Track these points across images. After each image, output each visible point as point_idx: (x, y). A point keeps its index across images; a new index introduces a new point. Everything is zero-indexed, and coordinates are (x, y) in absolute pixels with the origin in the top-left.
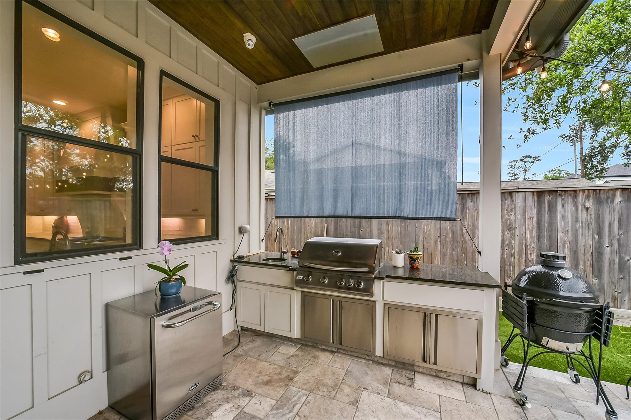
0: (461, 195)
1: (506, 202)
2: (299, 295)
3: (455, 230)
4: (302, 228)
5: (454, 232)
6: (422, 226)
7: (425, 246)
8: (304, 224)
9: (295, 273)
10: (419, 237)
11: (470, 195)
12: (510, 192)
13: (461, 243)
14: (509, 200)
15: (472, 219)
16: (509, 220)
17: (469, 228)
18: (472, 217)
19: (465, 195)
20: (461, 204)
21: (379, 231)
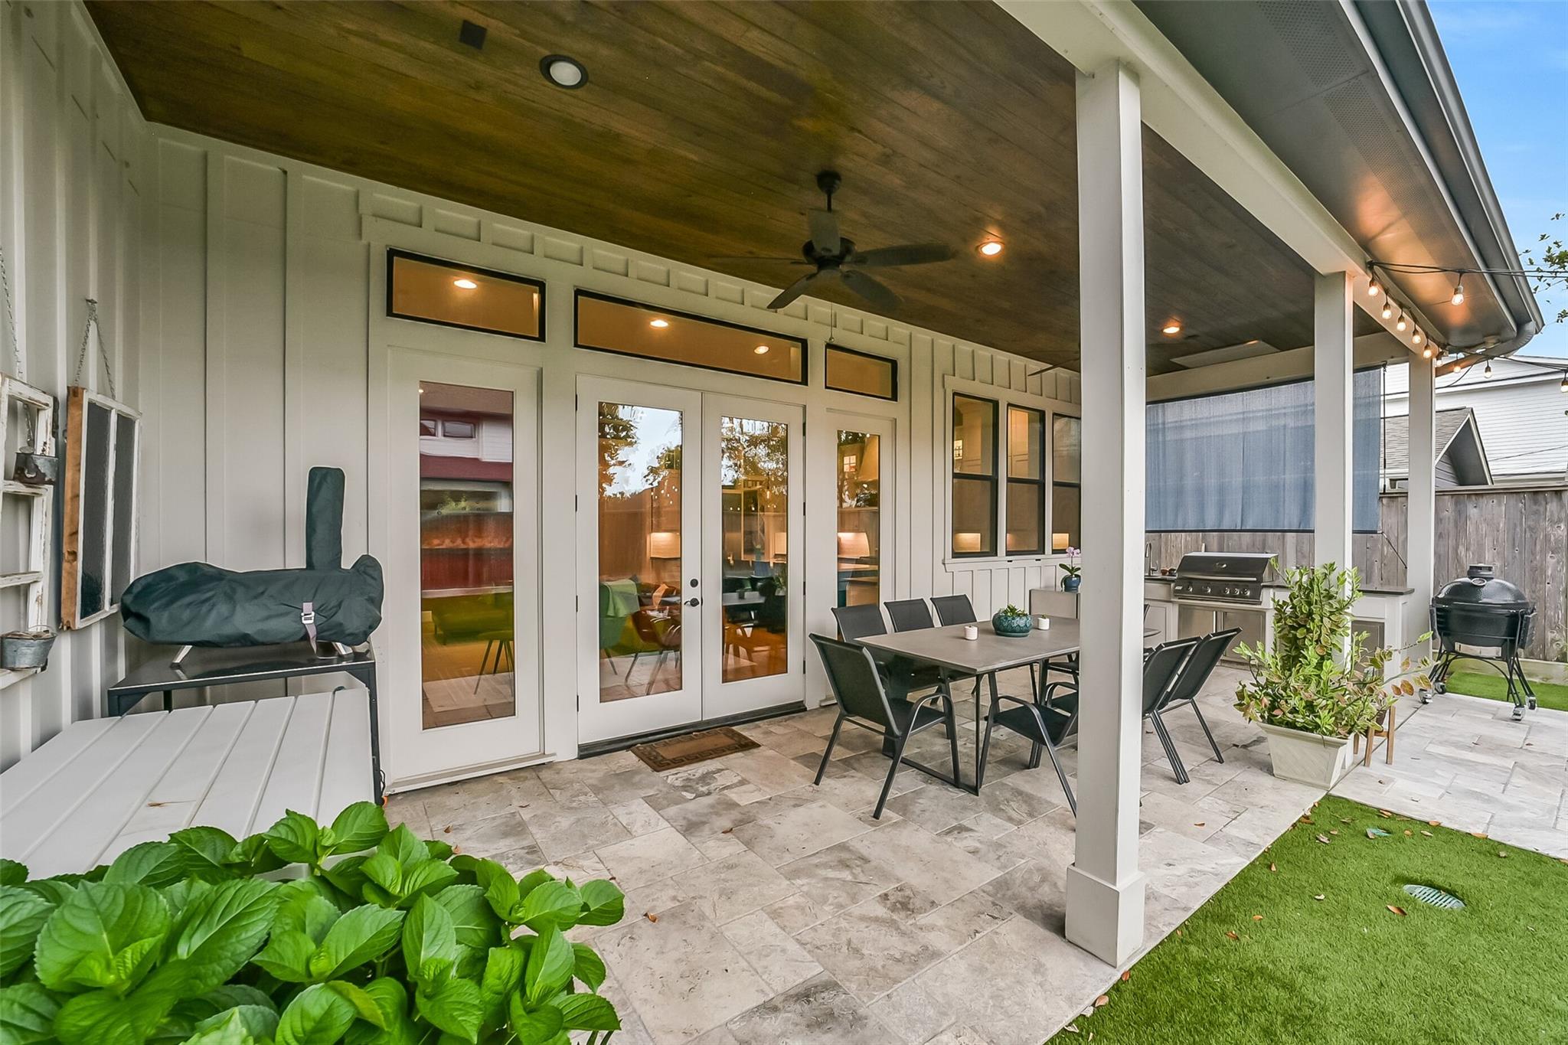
0: (1455, 497)
1: (1548, 507)
2: (1176, 608)
3: (1442, 552)
4: (1163, 550)
5: (1440, 556)
6: (1380, 546)
7: (1384, 576)
8: (1166, 544)
9: (1172, 585)
10: (1372, 564)
11: (1473, 497)
12: (1556, 492)
13: (1454, 571)
14: (1555, 504)
15: (1477, 534)
16: (1554, 536)
17: (1472, 549)
18: (1477, 531)
19: (1462, 497)
20: (1455, 511)
21: (1299, 554)
